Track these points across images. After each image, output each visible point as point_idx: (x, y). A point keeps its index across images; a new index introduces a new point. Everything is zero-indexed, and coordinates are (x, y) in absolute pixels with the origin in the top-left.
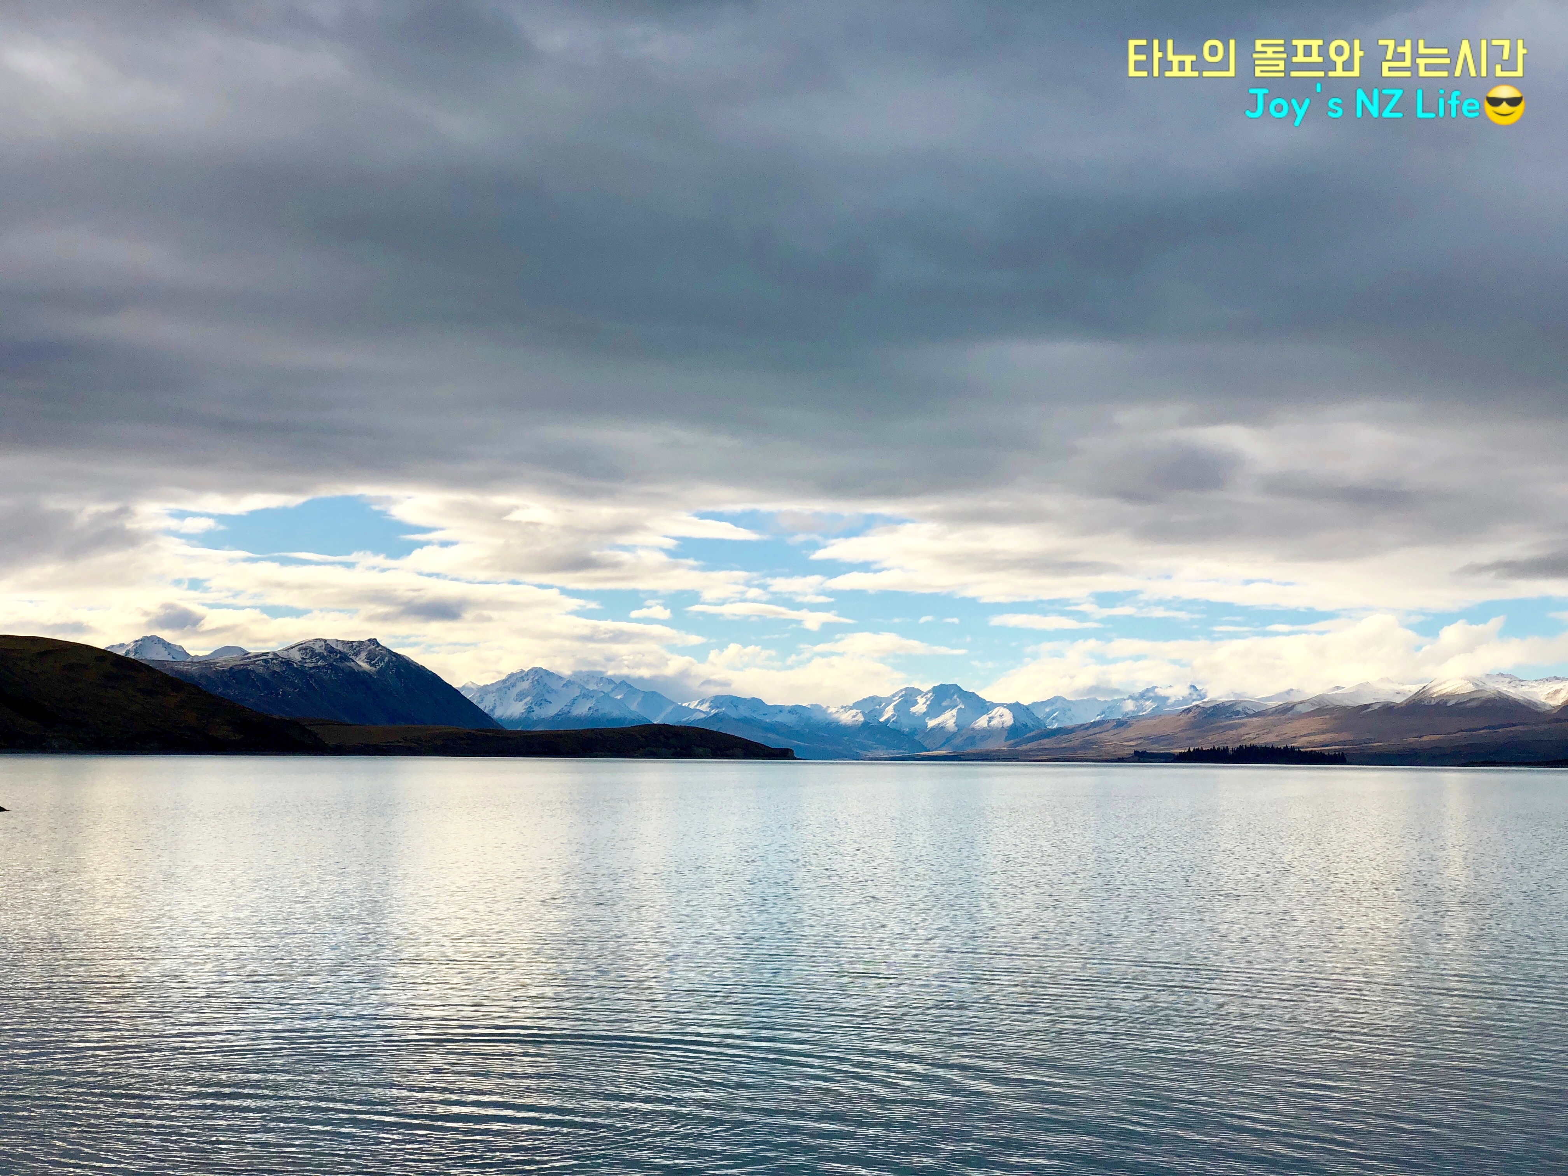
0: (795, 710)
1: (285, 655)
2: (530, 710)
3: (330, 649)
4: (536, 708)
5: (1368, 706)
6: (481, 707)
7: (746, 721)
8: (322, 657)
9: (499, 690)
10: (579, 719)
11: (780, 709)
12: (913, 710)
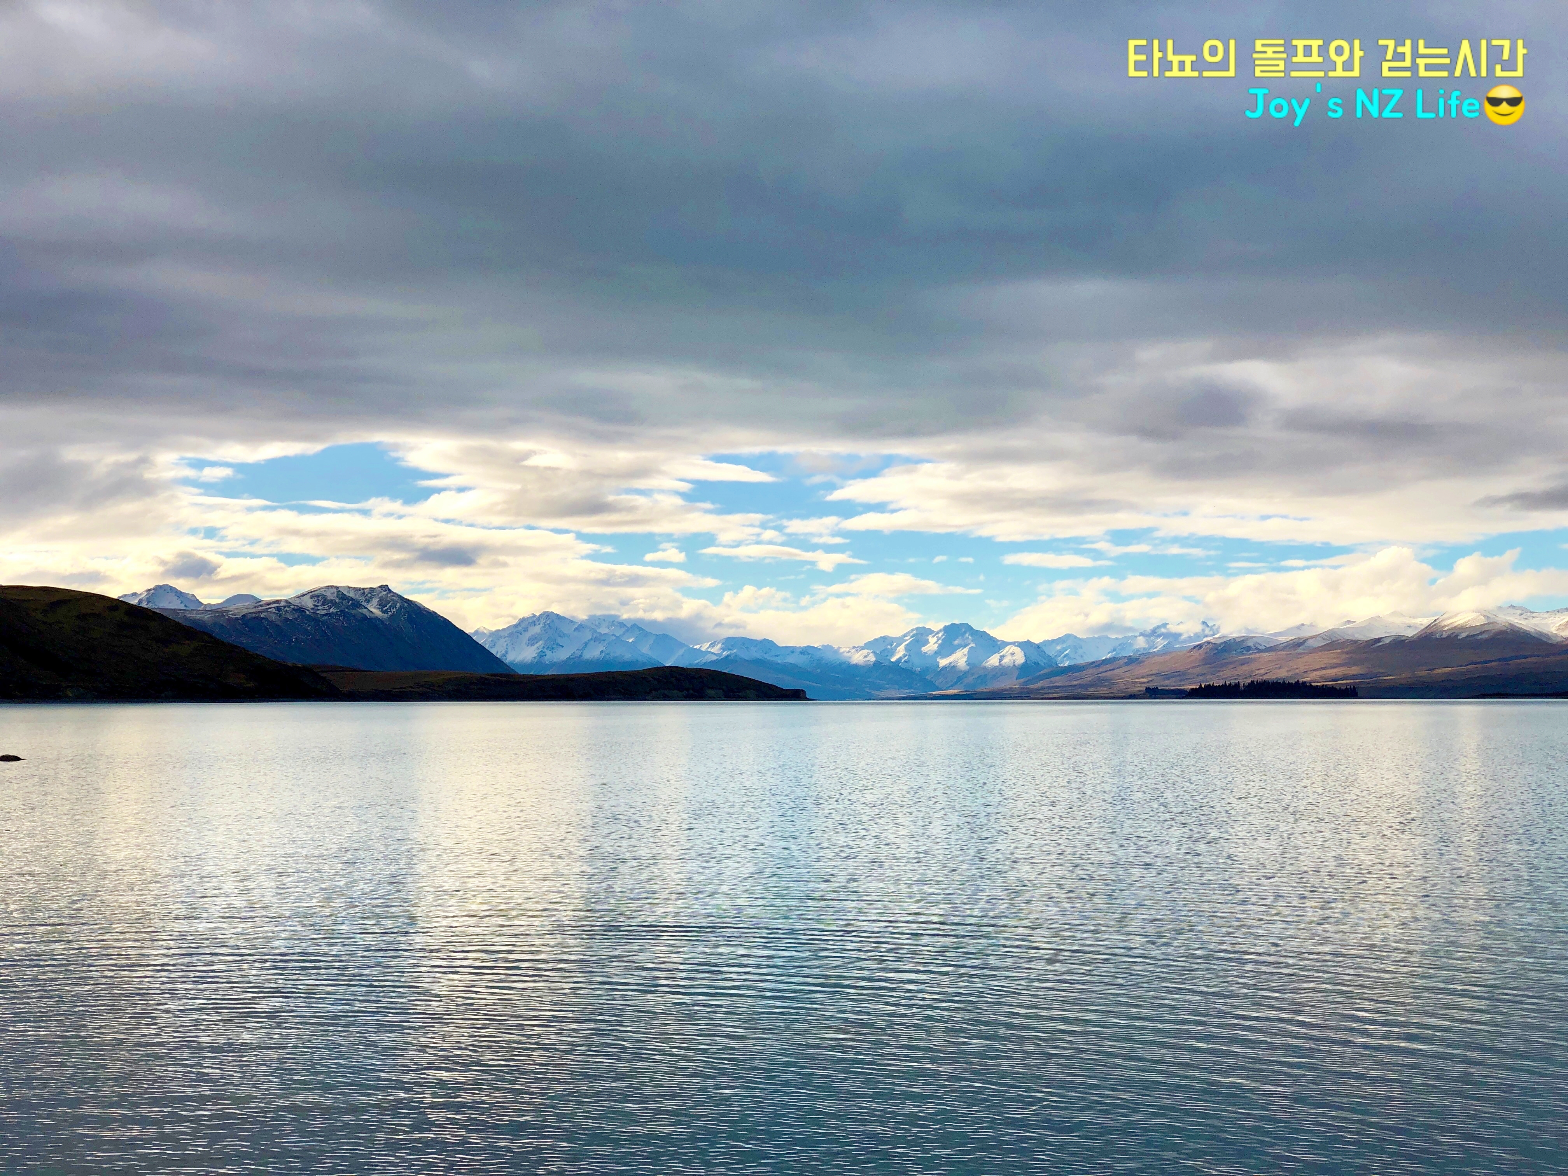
0: (806, 651)
1: (297, 602)
2: (542, 654)
3: (343, 597)
4: (548, 653)
5: (1379, 640)
6: (493, 652)
7: (759, 663)
8: (333, 603)
9: (511, 635)
10: (590, 662)
11: (791, 650)
12: (924, 649)
